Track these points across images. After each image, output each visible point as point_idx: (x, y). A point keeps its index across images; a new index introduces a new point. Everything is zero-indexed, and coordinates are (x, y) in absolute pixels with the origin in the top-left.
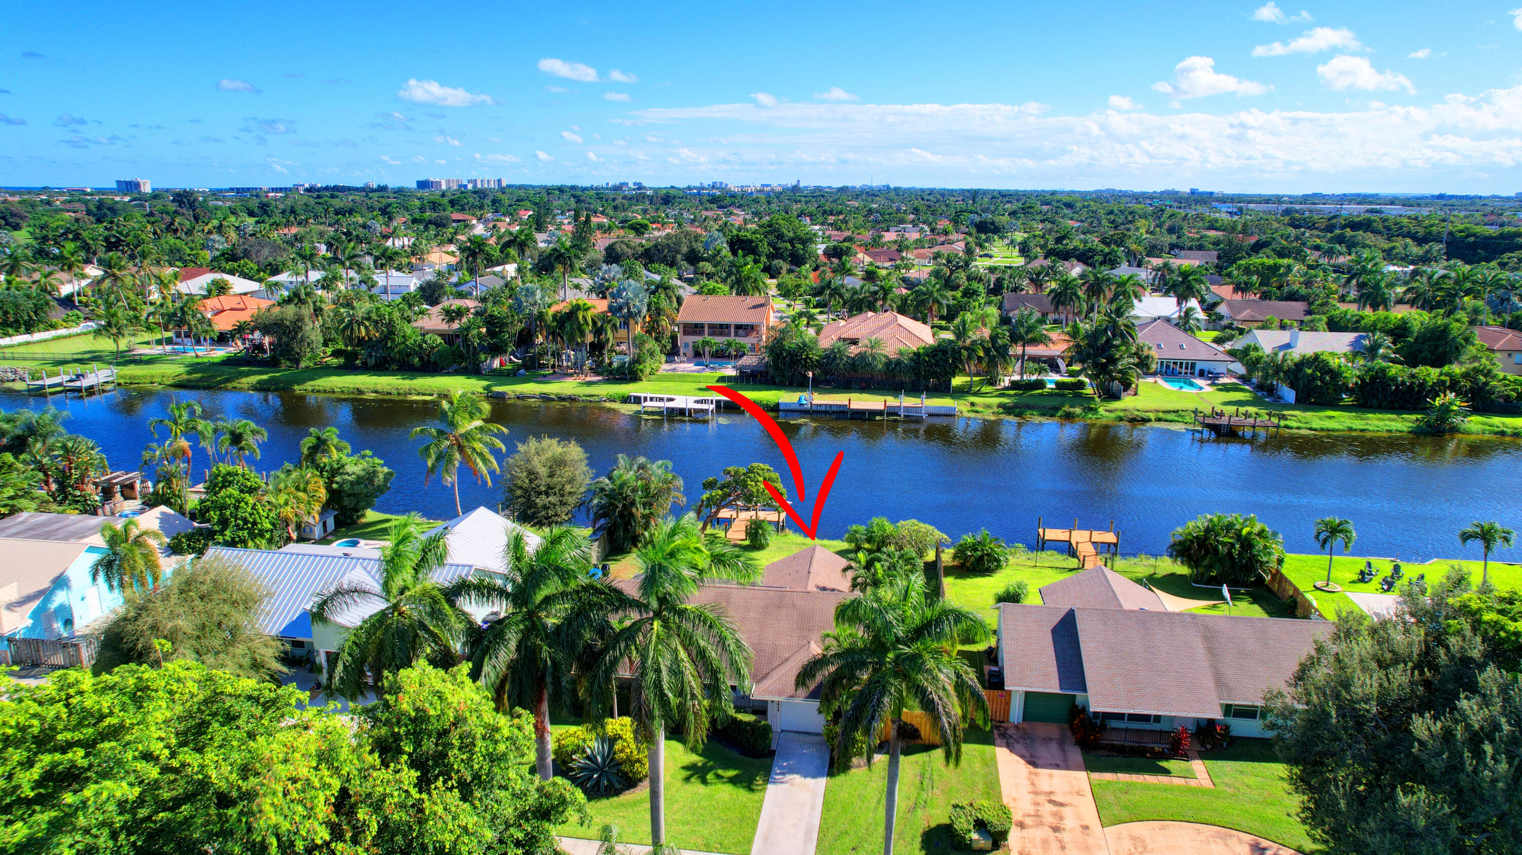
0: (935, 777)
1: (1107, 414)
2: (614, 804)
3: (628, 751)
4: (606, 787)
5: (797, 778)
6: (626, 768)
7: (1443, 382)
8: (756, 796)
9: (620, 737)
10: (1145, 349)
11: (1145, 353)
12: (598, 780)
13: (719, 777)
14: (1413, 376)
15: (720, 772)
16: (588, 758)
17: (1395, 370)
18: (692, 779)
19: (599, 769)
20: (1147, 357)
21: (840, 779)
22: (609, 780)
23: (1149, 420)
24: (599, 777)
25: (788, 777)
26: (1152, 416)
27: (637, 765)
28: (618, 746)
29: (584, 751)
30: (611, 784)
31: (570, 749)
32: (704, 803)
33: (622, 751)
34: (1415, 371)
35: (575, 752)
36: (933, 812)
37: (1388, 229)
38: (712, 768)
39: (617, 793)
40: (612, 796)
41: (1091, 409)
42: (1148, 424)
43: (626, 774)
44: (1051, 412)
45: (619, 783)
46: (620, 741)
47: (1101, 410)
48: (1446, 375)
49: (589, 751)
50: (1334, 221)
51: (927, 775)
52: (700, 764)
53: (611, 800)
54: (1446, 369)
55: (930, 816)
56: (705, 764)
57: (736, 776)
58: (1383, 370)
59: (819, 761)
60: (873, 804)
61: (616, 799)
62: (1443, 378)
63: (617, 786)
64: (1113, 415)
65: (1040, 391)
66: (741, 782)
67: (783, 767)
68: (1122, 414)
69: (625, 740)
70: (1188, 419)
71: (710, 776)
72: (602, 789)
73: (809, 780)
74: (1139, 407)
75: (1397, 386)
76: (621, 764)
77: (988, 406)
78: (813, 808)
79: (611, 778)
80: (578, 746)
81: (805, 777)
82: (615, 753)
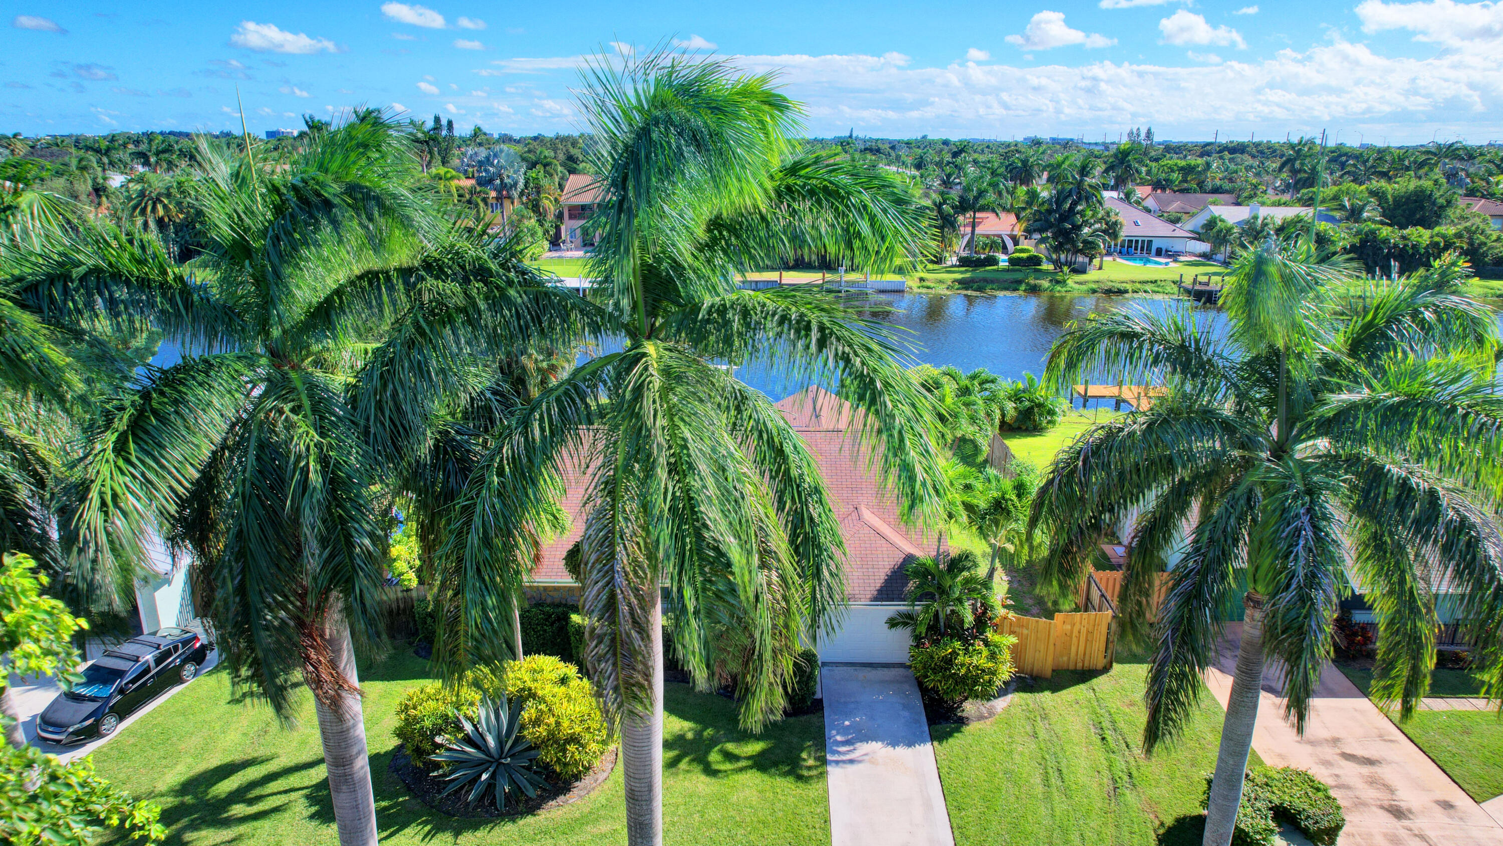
0: (1121, 725)
1: (1077, 286)
2: (529, 831)
3: (552, 720)
4: (508, 797)
5: (875, 748)
6: (548, 756)
7: (1437, 244)
8: (813, 790)
9: (533, 695)
10: (1112, 214)
11: (1113, 219)
12: (491, 786)
13: (729, 757)
14: (1404, 238)
15: (730, 747)
16: (468, 740)
17: (1385, 232)
18: (683, 765)
19: (491, 761)
20: (1116, 223)
21: (956, 742)
22: (512, 782)
23: (1126, 292)
24: (493, 776)
25: (864, 748)
26: (1129, 287)
27: (571, 748)
28: (529, 713)
29: (460, 729)
30: (518, 789)
31: (427, 723)
32: (713, 814)
33: (537, 722)
34: (1406, 232)
35: (440, 731)
36: (1154, 792)
37: (1262, 152)
38: (713, 742)
39: (532, 808)
40: (523, 814)
41: (1058, 282)
42: (1126, 295)
43: (547, 766)
44: (1013, 286)
45: (534, 785)
46: (530, 703)
47: (1069, 282)
48: (1437, 235)
49: (468, 727)
50: (1209, 148)
51: (1106, 724)
52: (690, 735)
53: (521, 822)
54: (1437, 229)
55: (1152, 805)
56: (699, 734)
57: (762, 754)
58: (1373, 232)
59: (906, 714)
60: (1039, 790)
61: (530, 819)
62: (1436, 239)
63: (532, 793)
64: (1084, 287)
65: (995, 267)
66: (775, 764)
67: (845, 731)
68: (1094, 286)
69: (542, 700)
70: (1168, 289)
71: (714, 757)
72: (500, 800)
73: (902, 752)
74: (1112, 278)
75: (1389, 249)
76: (537, 747)
77: (941, 282)
78: (928, 806)
79: (517, 777)
80: (445, 717)
81: (894, 744)
82: (523, 727)
